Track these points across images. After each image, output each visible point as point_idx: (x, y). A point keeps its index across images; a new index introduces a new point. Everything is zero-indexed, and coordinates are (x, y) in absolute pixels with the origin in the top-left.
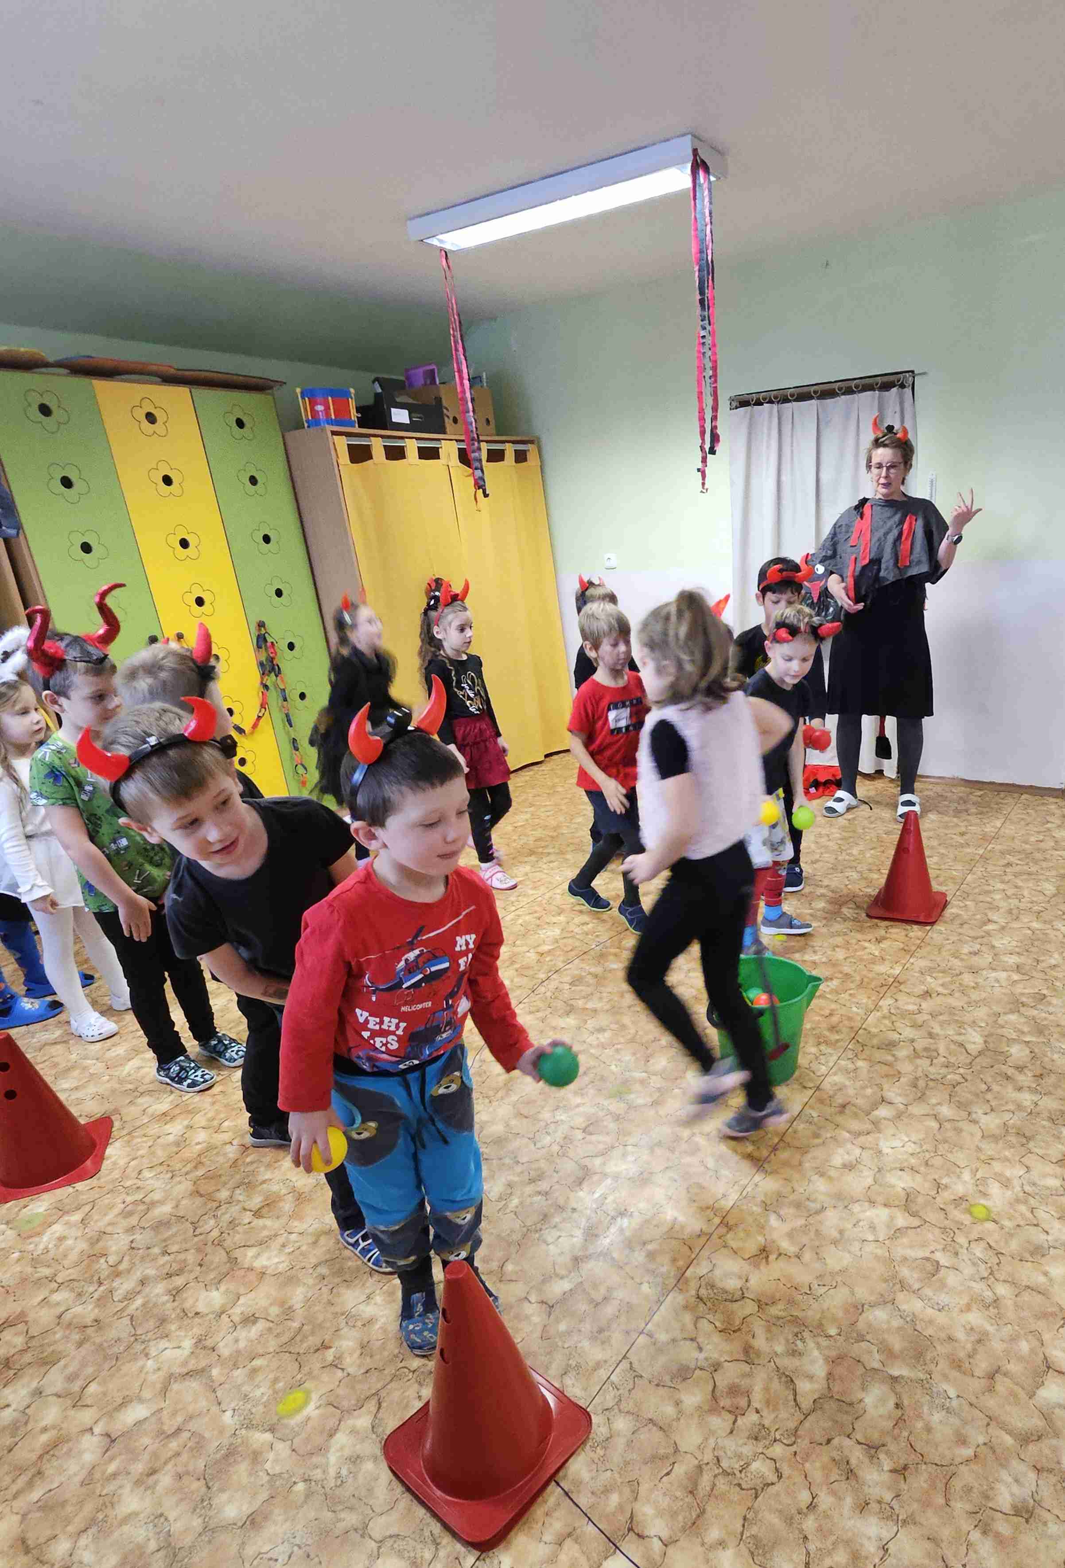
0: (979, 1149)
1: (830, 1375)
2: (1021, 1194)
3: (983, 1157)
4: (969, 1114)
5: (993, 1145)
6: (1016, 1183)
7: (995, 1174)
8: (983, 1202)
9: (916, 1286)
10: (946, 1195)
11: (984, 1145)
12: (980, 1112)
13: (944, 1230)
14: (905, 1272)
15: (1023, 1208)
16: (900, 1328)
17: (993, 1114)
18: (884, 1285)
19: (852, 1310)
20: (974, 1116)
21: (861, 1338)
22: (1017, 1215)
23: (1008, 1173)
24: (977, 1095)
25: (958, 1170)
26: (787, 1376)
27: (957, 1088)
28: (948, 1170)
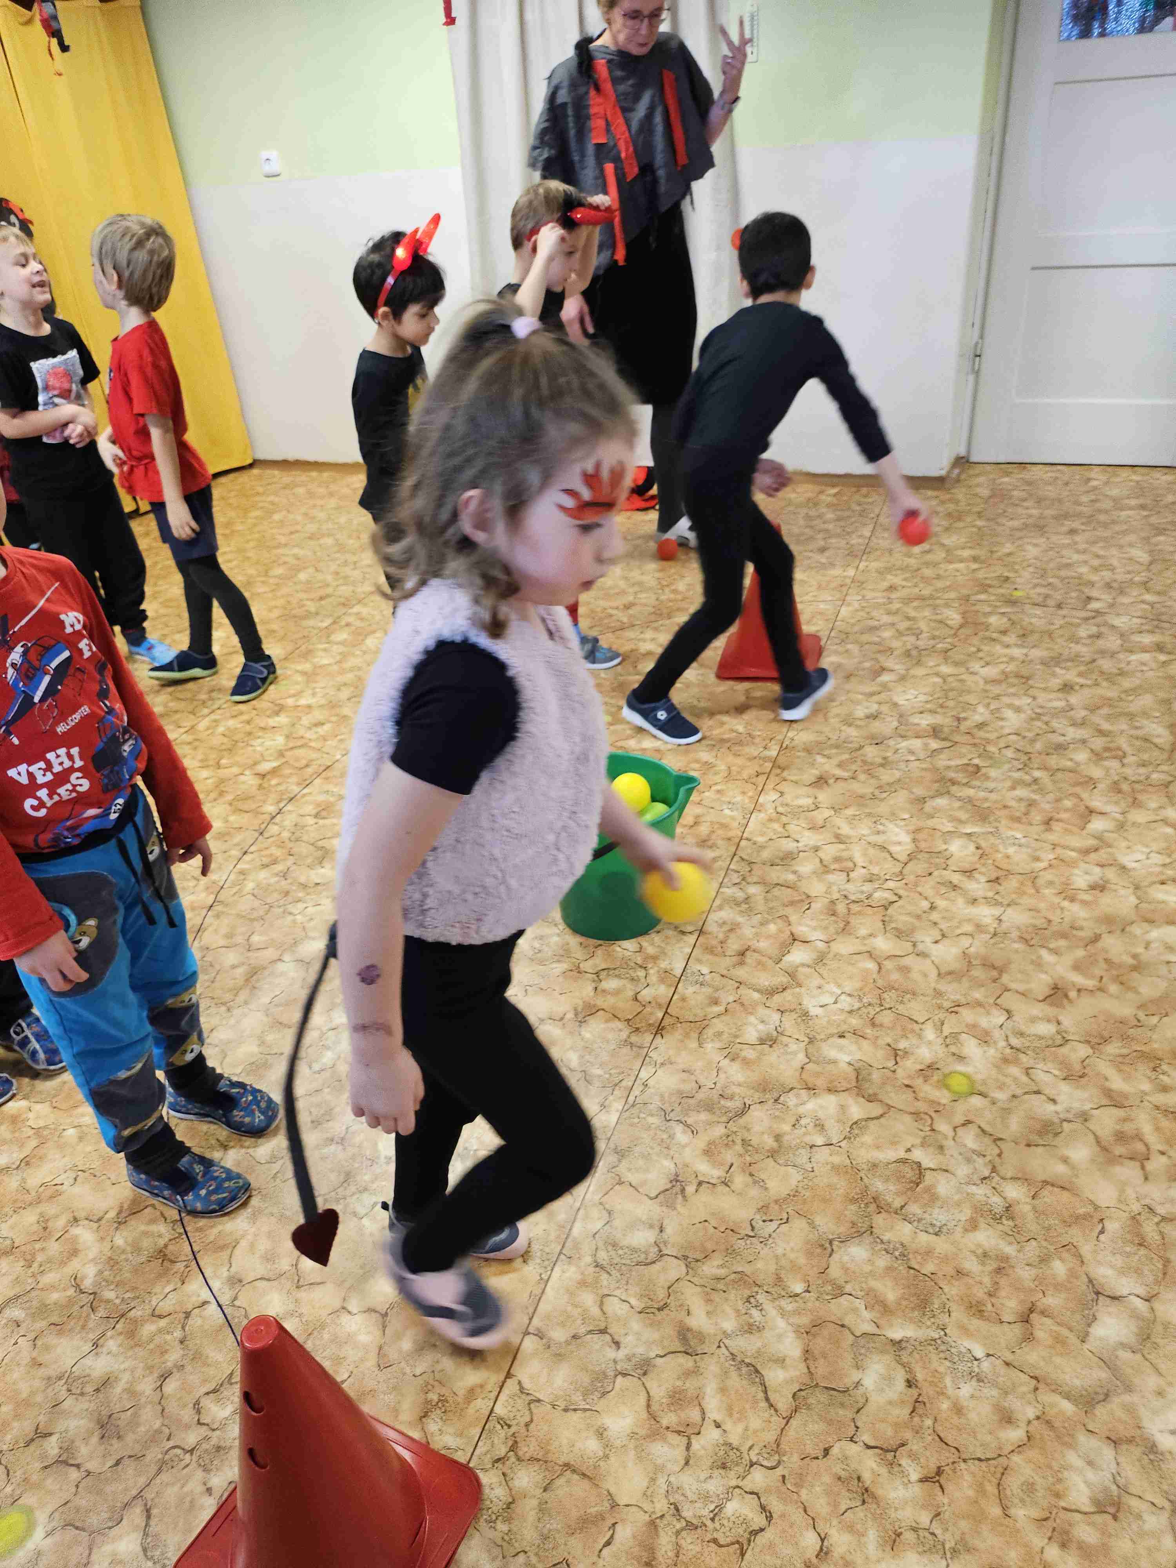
0: (938, 994)
1: (807, 1354)
2: (1008, 1051)
3: (946, 1004)
4: (914, 945)
5: (955, 985)
6: (997, 1034)
7: (967, 1026)
8: (960, 1068)
9: (897, 1203)
10: (909, 1065)
11: (942, 986)
12: (928, 940)
13: (916, 1115)
14: (878, 1185)
15: (1015, 1071)
16: (889, 1269)
17: (946, 941)
18: (853, 1208)
19: (819, 1250)
20: (920, 947)
21: (839, 1292)
22: (1008, 1081)
23: (984, 1022)
24: (918, 917)
25: (916, 1027)
26: (748, 1365)
27: (890, 911)
28: (904, 1029)
